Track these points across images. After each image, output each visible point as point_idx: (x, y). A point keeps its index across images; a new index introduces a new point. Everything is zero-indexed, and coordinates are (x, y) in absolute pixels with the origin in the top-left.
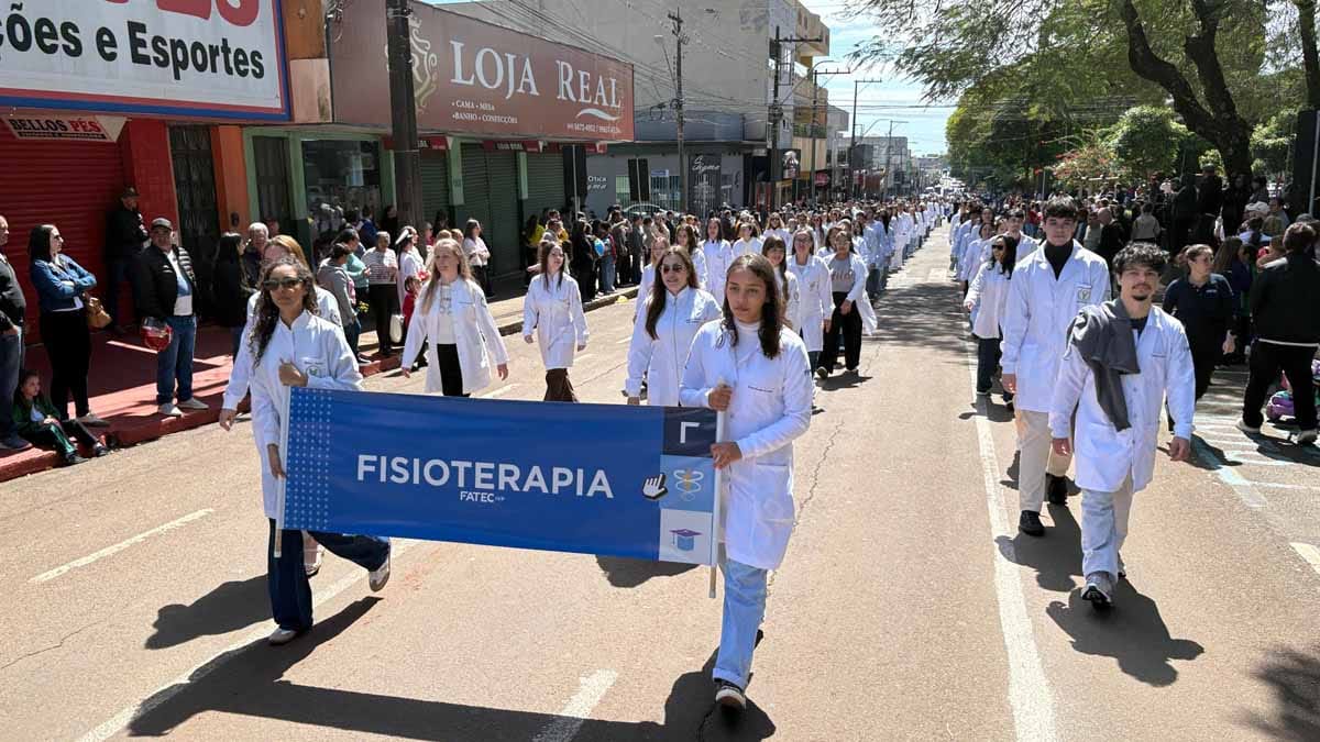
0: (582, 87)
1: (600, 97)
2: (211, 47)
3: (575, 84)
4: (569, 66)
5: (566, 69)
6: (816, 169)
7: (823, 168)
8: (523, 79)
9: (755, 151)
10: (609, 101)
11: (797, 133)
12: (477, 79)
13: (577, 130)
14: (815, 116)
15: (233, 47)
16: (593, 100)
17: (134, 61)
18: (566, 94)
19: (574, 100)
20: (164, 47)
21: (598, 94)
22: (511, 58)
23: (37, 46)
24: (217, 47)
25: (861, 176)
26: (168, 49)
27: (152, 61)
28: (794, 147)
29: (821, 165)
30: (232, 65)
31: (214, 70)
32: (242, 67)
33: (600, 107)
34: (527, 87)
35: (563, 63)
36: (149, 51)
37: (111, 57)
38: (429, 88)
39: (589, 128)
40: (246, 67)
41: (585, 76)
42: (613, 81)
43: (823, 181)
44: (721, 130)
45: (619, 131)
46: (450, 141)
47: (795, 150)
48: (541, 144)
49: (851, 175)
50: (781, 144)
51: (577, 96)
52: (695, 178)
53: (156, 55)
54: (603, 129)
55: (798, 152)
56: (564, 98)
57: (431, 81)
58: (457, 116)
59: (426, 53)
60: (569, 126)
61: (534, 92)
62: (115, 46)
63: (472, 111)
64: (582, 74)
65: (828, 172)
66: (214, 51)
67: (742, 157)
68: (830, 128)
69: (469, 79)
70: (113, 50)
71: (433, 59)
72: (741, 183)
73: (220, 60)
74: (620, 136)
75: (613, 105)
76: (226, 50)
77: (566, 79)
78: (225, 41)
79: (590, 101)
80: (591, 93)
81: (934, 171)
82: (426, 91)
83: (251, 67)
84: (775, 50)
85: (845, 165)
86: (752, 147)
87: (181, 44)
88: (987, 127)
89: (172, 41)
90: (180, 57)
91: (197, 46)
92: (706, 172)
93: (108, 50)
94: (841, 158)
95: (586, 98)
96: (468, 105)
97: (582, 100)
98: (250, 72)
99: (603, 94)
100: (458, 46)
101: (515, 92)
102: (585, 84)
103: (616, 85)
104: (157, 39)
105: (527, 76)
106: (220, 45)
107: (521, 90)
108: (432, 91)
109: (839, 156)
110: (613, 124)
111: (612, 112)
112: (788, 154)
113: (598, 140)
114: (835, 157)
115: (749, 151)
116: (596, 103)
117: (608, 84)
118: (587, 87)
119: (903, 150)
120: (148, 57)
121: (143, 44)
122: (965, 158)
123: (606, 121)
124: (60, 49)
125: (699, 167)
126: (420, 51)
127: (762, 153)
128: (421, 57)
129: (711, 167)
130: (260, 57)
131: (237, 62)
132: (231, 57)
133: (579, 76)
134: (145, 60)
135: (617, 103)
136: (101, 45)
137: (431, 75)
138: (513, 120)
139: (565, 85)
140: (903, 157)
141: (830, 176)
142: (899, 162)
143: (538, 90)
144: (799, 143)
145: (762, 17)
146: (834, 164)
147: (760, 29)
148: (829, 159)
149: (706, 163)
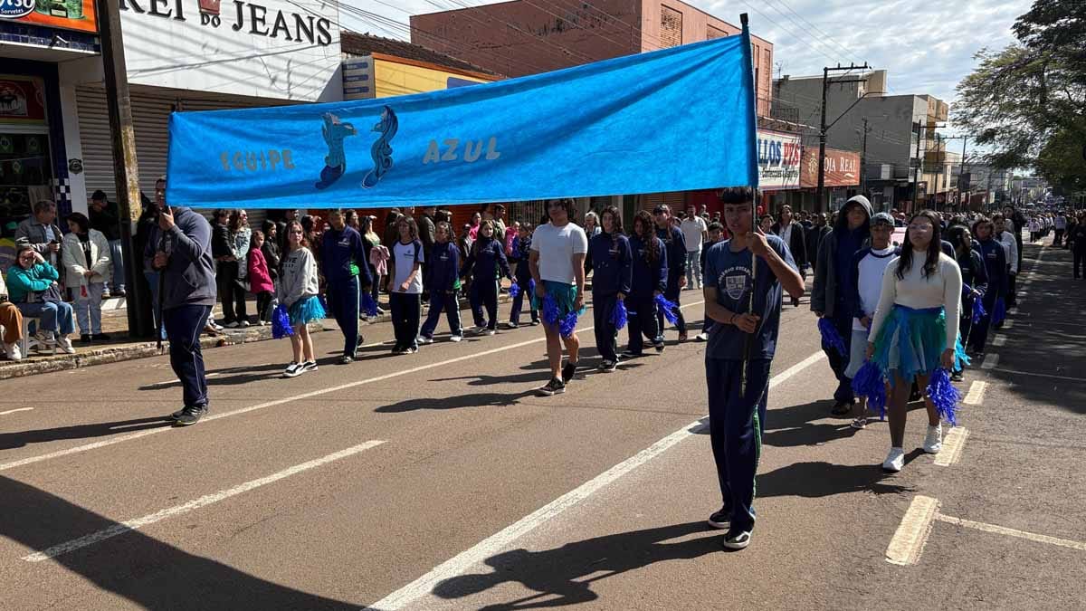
6: (937, 192)
7: (941, 192)
11: (925, 172)
14: (935, 161)
25: (967, 196)
28: (923, 180)
29: (940, 190)
43: (940, 200)
44: (886, 174)
49: (959, 196)
50: (918, 181)
55: (926, 183)
65: (944, 194)
67: (892, 188)
72: (892, 202)
86: (900, 182)
92: (875, 195)
94: (952, 185)
112: (920, 185)
114: (948, 184)
115: (896, 184)
127: (905, 185)
129: (878, 193)
141: (945, 196)
144: (927, 178)
146: (947, 189)
147: (907, 117)
148: (944, 186)
149: (875, 190)
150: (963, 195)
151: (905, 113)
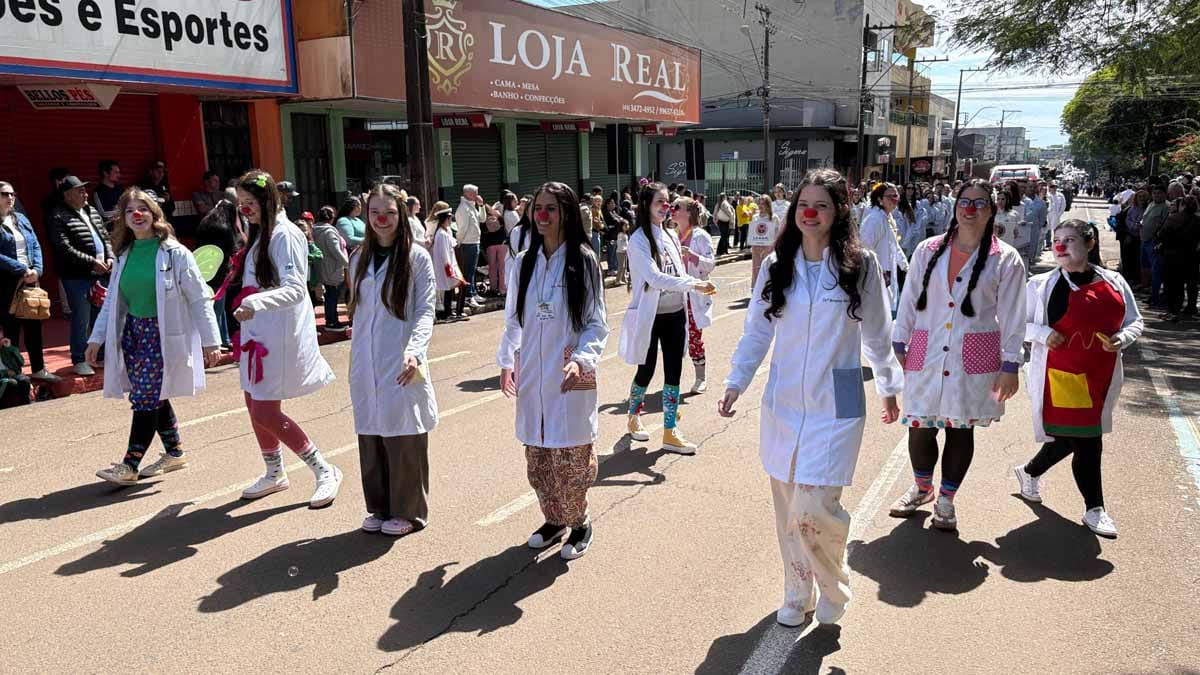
0: (641, 70)
1: (662, 82)
2: (208, 20)
3: (633, 67)
4: (626, 49)
5: (622, 50)
6: (913, 155)
7: (924, 155)
8: (573, 61)
9: (847, 137)
10: (672, 83)
11: (894, 118)
12: (518, 58)
13: (632, 112)
14: (912, 103)
15: (233, 20)
16: (653, 82)
17: (120, 31)
18: (622, 75)
19: (631, 81)
20: (155, 19)
21: (659, 77)
22: (559, 40)
23: (10, 13)
24: (215, 20)
25: (968, 164)
26: (159, 21)
27: (141, 32)
28: (890, 133)
29: (919, 149)
30: (232, 37)
31: (211, 41)
32: (243, 40)
33: (661, 90)
34: (577, 68)
35: (619, 46)
36: (138, 22)
37: (96, 27)
38: (464, 66)
39: (647, 109)
40: (248, 40)
41: (645, 60)
42: (677, 65)
43: (922, 168)
44: (810, 116)
45: (683, 114)
46: (488, 120)
47: (890, 137)
48: (593, 125)
49: (955, 163)
51: (635, 77)
52: (780, 163)
53: (146, 26)
54: (663, 111)
55: (893, 139)
56: (620, 80)
57: (467, 60)
58: (495, 94)
59: (461, 33)
60: (625, 107)
61: (585, 73)
62: (100, 17)
63: (512, 90)
64: (641, 57)
65: (929, 159)
66: (212, 24)
67: (832, 143)
68: (934, 117)
69: (510, 59)
70: (98, 20)
71: (469, 38)
73: (218, 33)
74: (683, 118)
75: (677, 87)
76: (225, 23)
77: (621, 62)
78: (224, 15)
79: (649, 84)
80: (653, 74)
81: (1057, 161)
82: (461, 69)
83: (253, 40)
84: (870, 40)
85: (949, 152)
86: (843, 133)
87: (174, 16)
88: (1104, 113)
89: (164, 13)
90: (173, 29)
91: (192, 18)
92: (792, 156)
93: (91, 20)
94: (944, 146)
95: (646, 80)
96: (508, 84)
97: (641, 82)
98: (252, 45)
99: (665, 77)
100: (498, 28)
101: (563, 73)
102: (644, 67)
103: (681, 68)
104: (146, 12)
105: (577, 58)
106: (219, 18)
107: (570, 71)
108: (468, 69)
109: (942, 145)
110: (676, 106)
111: (676, 95)
112: (881, 140)
113: (658, 123)
114: (937, 145)
115: (840, 137)
116: (657, 85)
117: (670, 68)
118: (647, 70)
119: (1020, 140)
120: (137, 28)
121: (131, 15)
122: (1086, 146)
123: (669, 103)
124: (38, 17)
125: (786, 152)
126: (454, 30)
127: (853, 139)
128: (455, 37)
129: (796, 152)
130: (264, 31)
131: (238, 36)
132: (231, 30)
133: (638, 59)
134: (134, 30)
135: (681, 86)
136: (83, 15)
137: (467, 55)
138: (561, 101)
139: (621, 68)
140: (1019, 147)
141: (931, 163)
142: (1013, 152)
143: (589, 71)
144: (898, 131)
145: (856, 8)
146: (936, 151)
147: (854, 19)
148: (931, 146)
149: (793, 148)
150: (960, 163)
151: (849, 12)
